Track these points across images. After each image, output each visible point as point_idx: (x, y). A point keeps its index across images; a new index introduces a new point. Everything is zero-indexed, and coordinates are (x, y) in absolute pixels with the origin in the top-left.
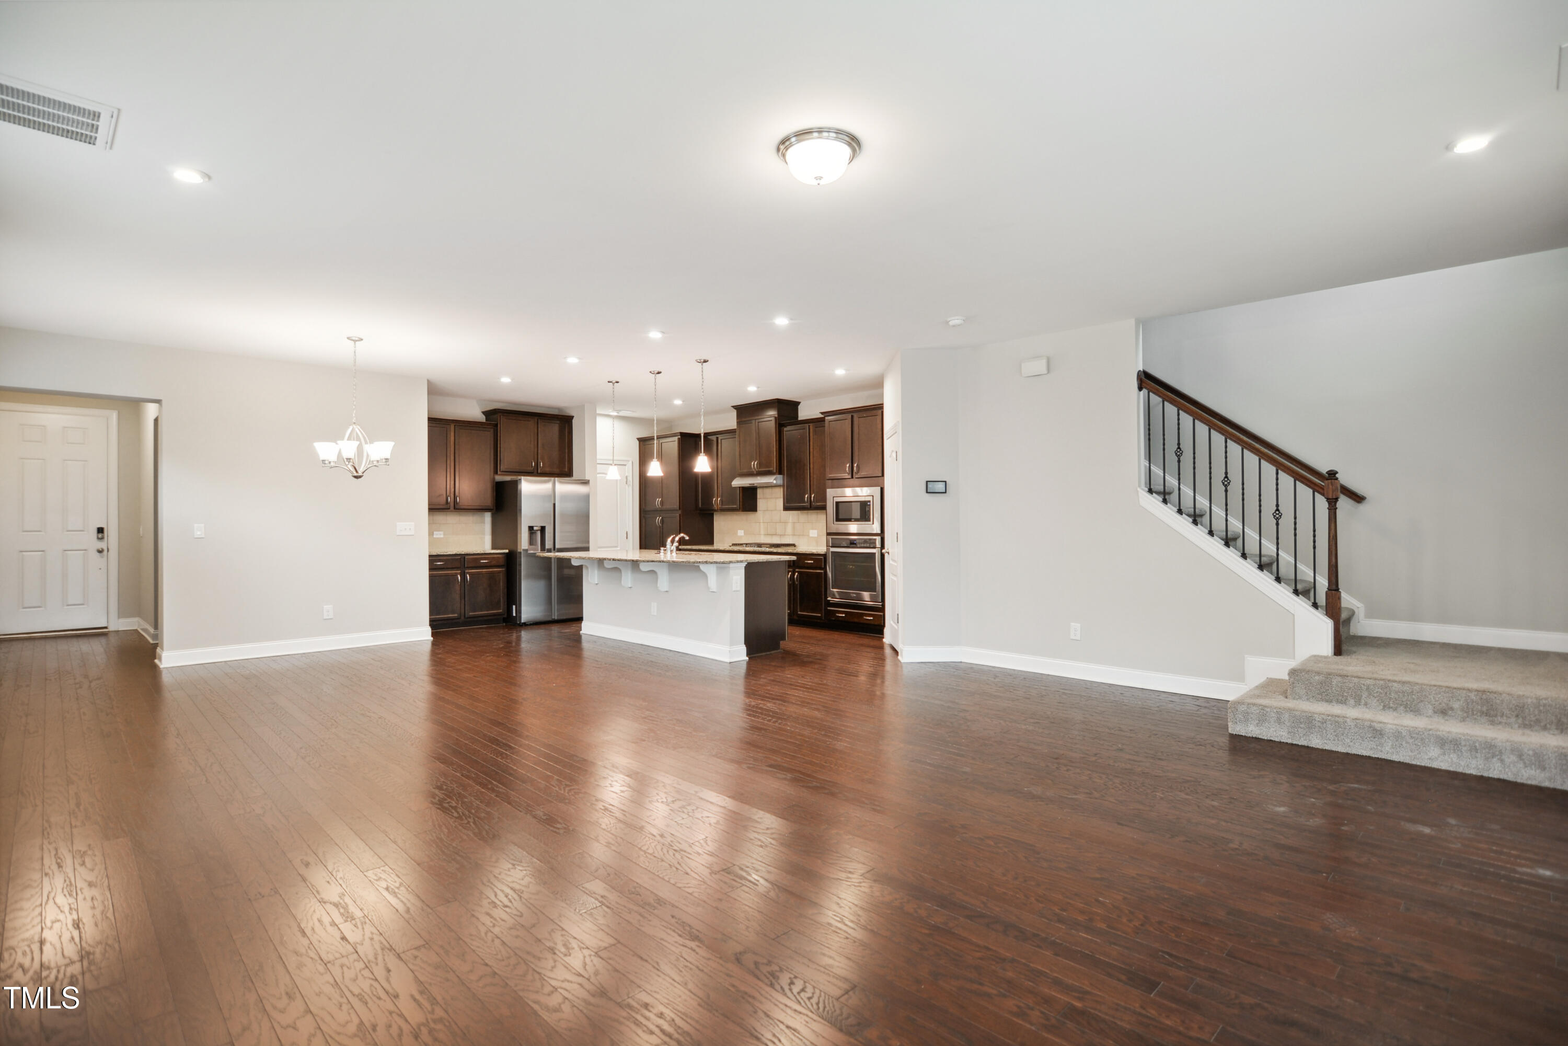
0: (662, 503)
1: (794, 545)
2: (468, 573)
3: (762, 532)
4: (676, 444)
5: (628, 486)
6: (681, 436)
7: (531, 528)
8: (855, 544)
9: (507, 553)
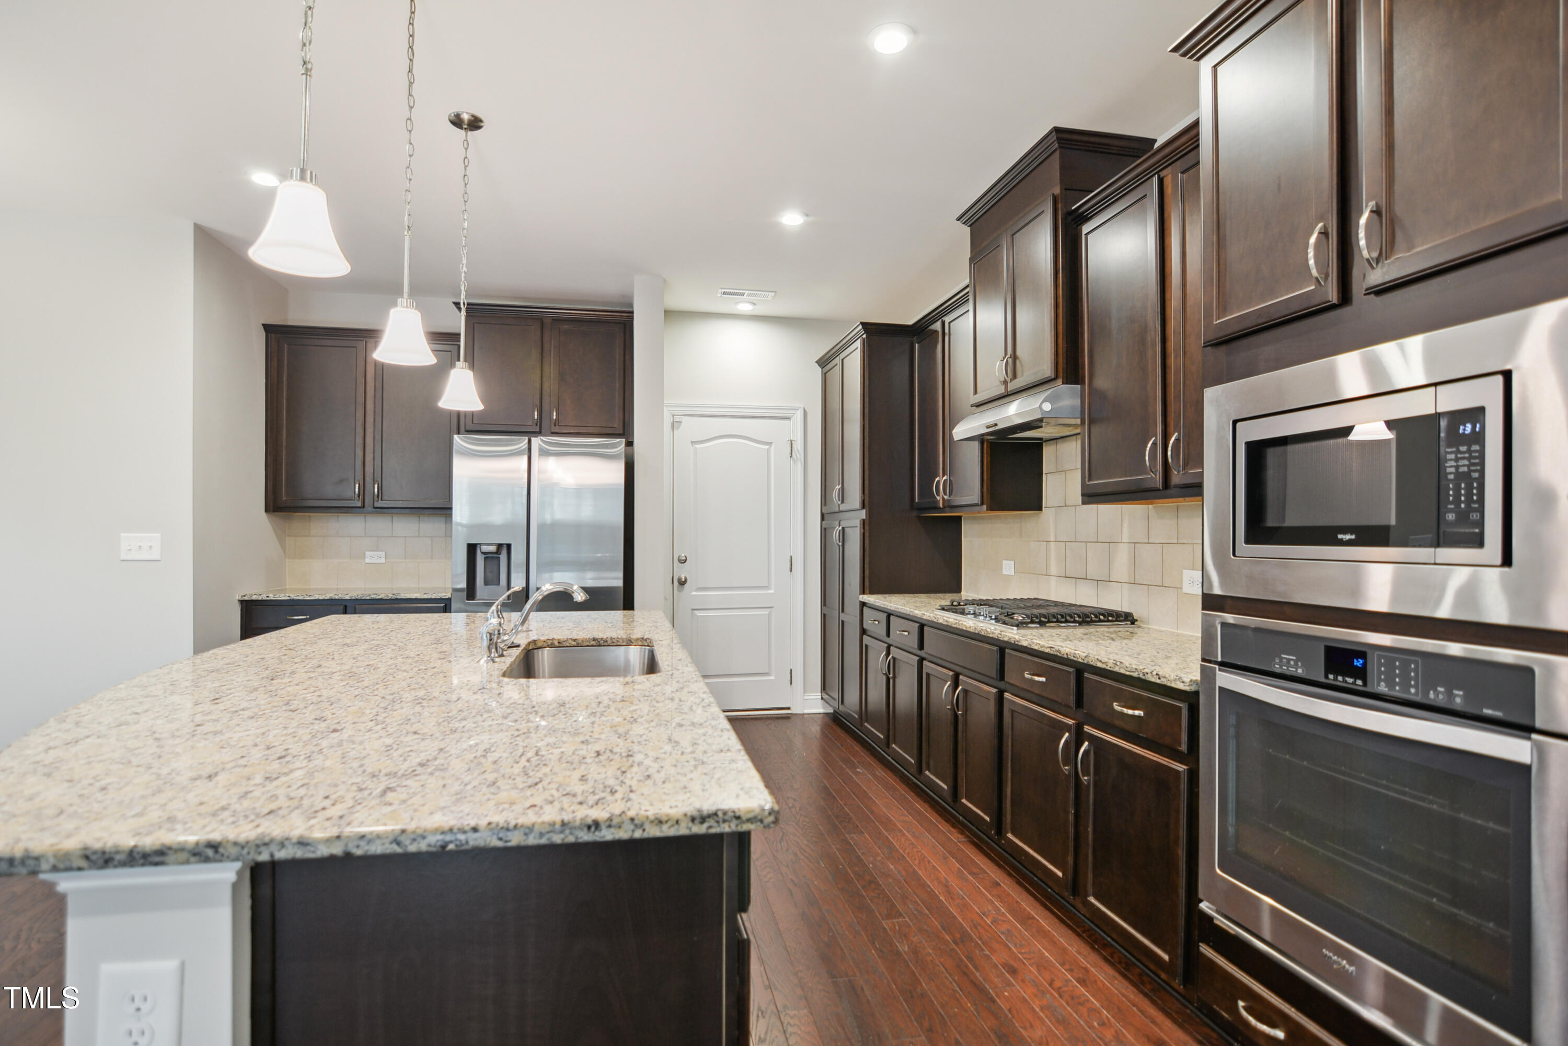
0: (842, 494)
4: (859, 353)
6: (867, 333)
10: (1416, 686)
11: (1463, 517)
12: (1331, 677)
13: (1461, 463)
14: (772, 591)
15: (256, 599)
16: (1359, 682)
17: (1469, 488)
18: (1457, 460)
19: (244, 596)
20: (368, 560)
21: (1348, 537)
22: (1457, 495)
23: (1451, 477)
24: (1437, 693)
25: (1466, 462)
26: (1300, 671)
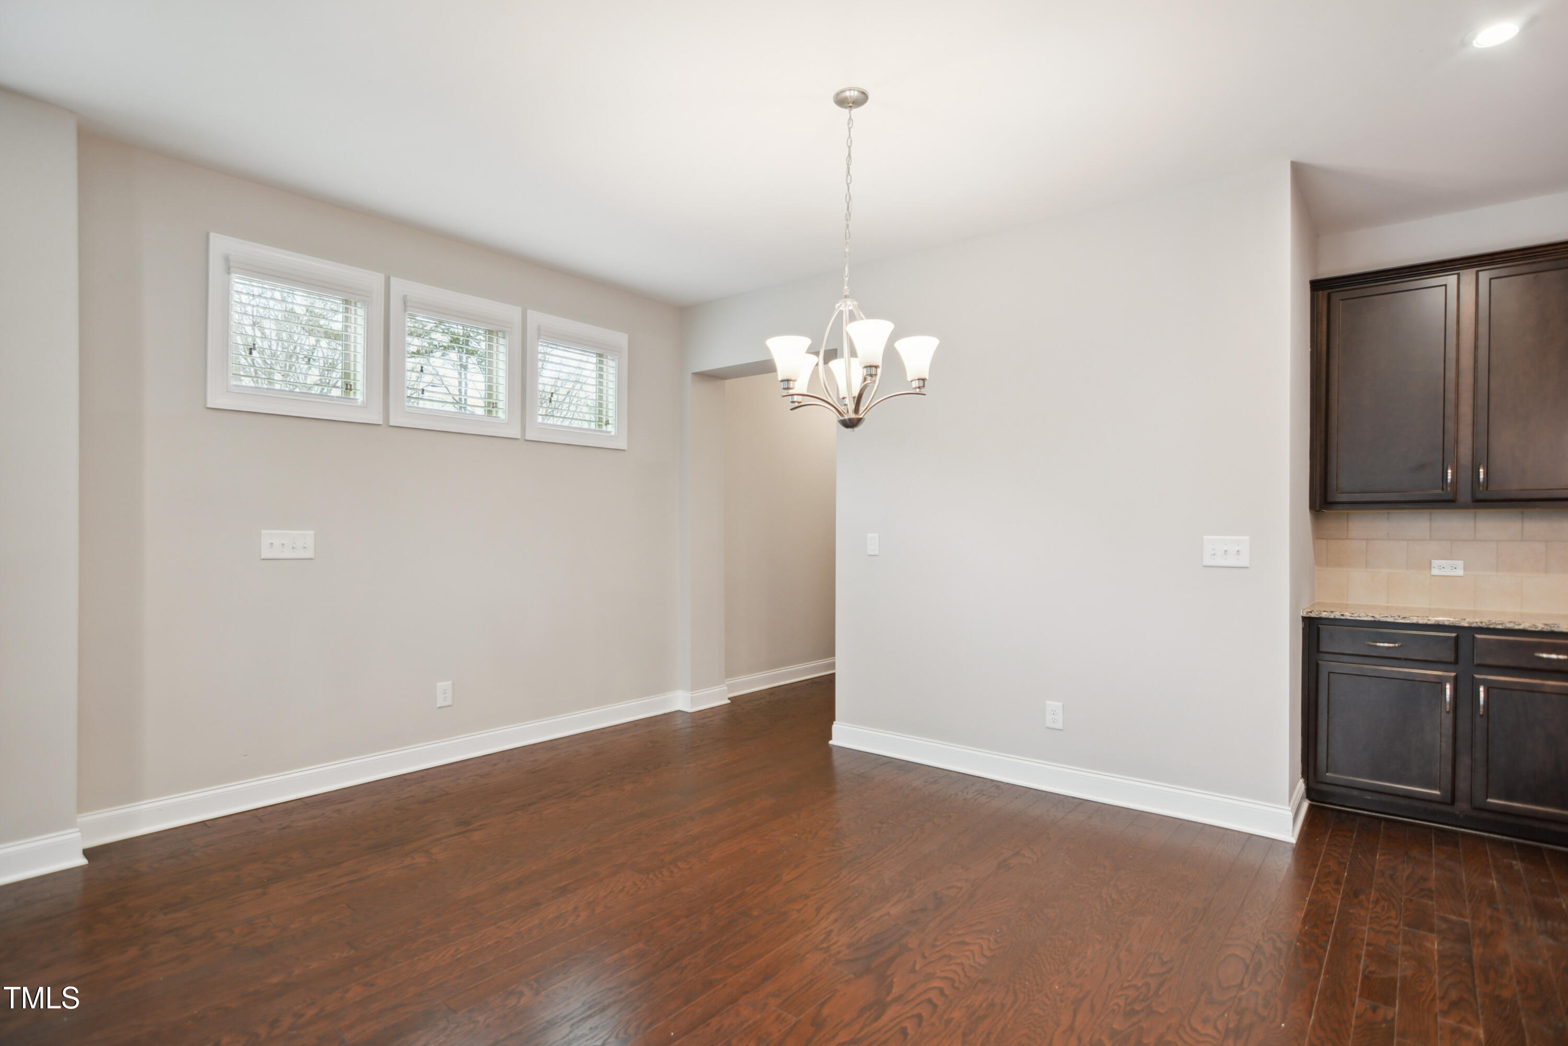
2: (1481, 682)
15: (1327, 617)
19: (1311, 612)
20: (1435, 572)
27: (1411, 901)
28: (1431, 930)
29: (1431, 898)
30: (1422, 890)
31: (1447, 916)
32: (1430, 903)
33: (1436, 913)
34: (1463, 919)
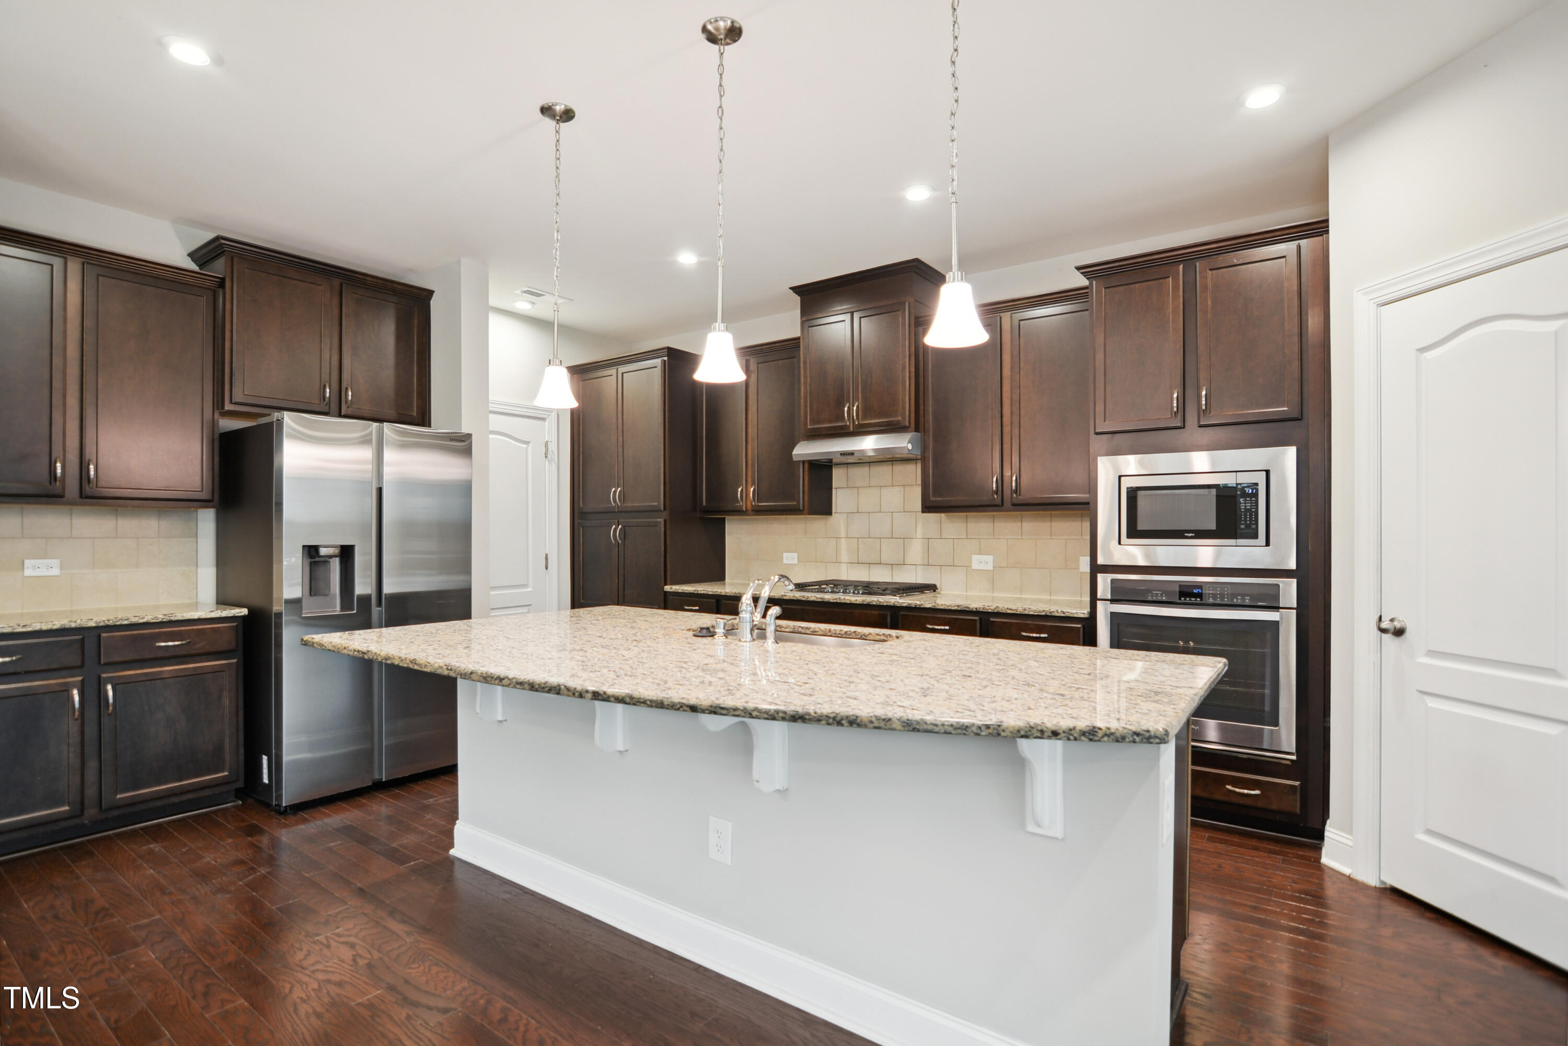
0: (623, 496)
1: (933, 588)
2: (109, 680)
3: (844, 557)
4: (658, 373)
5: (550, 462)
6: (668, 356)
7: (311, 551)
8: (1200, 595)
9: (244, 617)
10: (1227, 598)
11: (1248, 526)
12: (1183, 599)
13: (1247, 505)
14: (530, 589)
16: (1198, 599)
17: (1251, 515)
18: (1245, 503)
20: (28, 573)
21: (1190, 535)
22: (1245, 518)
23: (1243, 510)
24: (1237, 599)
25: (1249, 505)
26: (1164, 598)
27: (96, 929)
28: (136, 945)
29: (112, 916)
30: (97, 913)
31: (139, 923)
32: (116, 920)
33: (128, 926)
34: (152, 919)
